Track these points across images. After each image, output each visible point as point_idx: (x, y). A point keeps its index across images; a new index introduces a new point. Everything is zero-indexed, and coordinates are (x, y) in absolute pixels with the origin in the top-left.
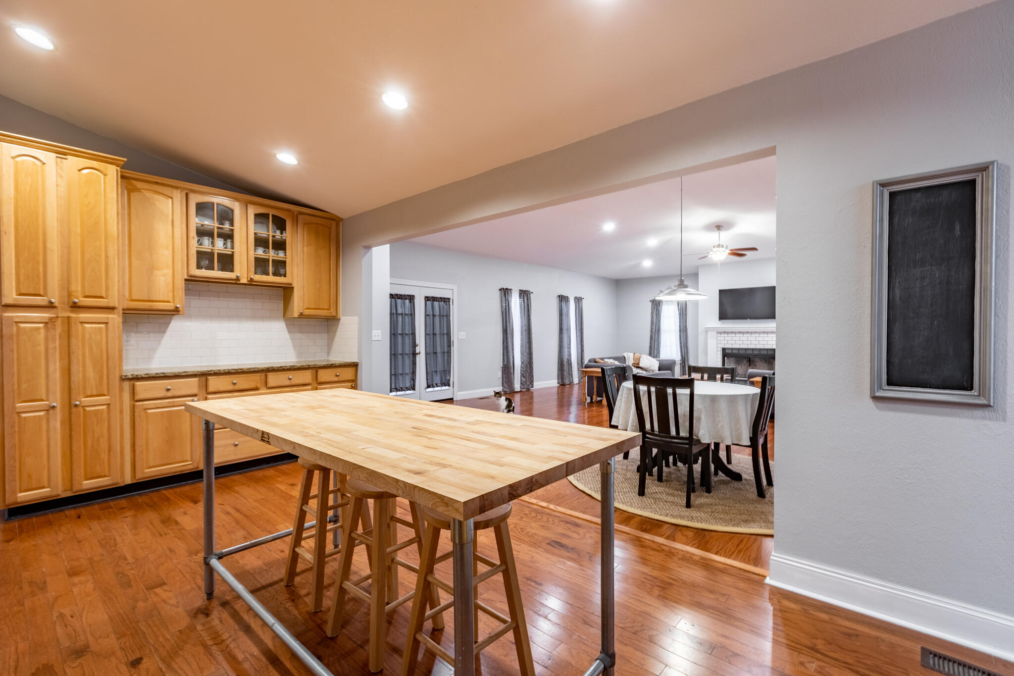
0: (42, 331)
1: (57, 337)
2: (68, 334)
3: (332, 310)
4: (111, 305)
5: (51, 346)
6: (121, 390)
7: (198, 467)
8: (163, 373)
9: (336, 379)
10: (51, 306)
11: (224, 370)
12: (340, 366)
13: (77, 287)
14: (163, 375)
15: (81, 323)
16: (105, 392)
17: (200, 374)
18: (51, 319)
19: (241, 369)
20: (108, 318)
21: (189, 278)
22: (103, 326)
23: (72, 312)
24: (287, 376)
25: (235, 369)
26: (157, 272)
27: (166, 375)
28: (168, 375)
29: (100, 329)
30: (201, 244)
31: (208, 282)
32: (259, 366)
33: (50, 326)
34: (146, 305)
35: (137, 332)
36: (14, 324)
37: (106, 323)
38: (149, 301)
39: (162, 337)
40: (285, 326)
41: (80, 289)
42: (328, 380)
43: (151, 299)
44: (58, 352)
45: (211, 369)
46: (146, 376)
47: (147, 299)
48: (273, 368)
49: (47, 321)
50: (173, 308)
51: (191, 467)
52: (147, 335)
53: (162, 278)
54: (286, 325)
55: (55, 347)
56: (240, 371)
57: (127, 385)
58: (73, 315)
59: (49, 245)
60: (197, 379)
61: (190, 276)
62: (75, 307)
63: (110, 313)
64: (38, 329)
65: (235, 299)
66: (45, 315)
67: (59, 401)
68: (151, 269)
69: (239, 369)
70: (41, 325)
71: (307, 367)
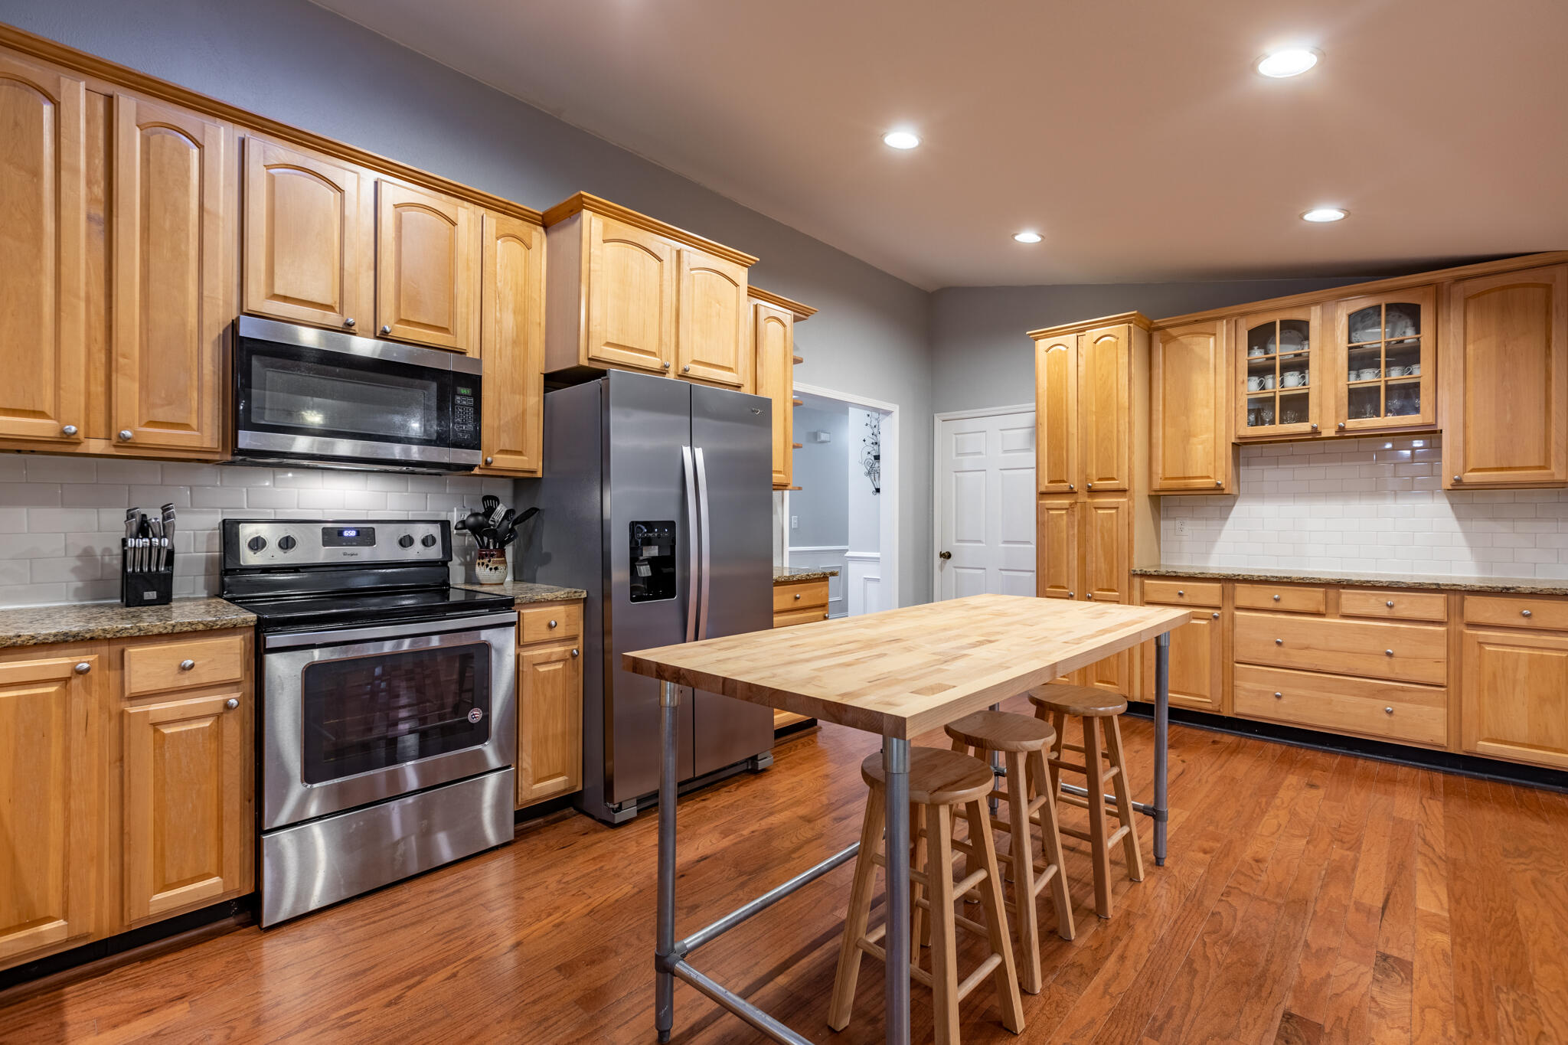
0: (1065, 517)
1: (1076, 523)
2: (1084, 522)
3: (1553, 469)
4: (1121, 487)
5: (1071, 533)
6: (1130, 587)
7: (1219, 711)
8: (1175, 572)
9: (1523, 622)
10: (1071, 492)
11: (1259, 576)
12: (1531, 593)
13: (1093, 472)
14: (1174, 575)
15: (1095, 508)
16: (1115, 588)
17: (1222, 579)
18: (1071, 504)
19: (1287, 578)
20: (1118, 502)
21: (1238, 441)
22: (1114, 511)
23: (1089, 497)
24: (1384, 600)
25: (1277, 577)
26: (1194, 440)
27: (1179, 574)
28: (1181, 575)
29: (1111, 514)
30: (1263, 388)
31: (1290, 441)
32: (1322, 577)
33: (1070, 512)
34: (1181, 484)
35: (1192, 518)
36: (1046, 511)
37: (1117, 508)
38: (1185, 478)
39: (1223, 526)
40: (1448, 506)
41: (1094, 472)
42: (1492, 621)
43: (1187, 476)
44: (1076, 539)
45: (1239, 573)
46: (1156, 573)
47: (1181, 475)
48: (1350, 583)
49: (1067, 507)
50: (1213, 486)
51: (1210, 707)
52: (1205, 522)
53: (1200, 447)
54: (1452, 505)
55: (1074, 534)
56: (1285, 580)
57: (1137, 581)
58: (1089, 500)
59: (1070, 429)
60: (1219, 585)
61: (1240, 438)
62: (1092, 492)
63: (1121, 497)
64: (1062, 514)
65: (1340, 464)
66: (1065, 502)
67: (1076, 591)
68: (1187, 436)
69: (1284, 577)
70: (1064, 512)
71: (1434, 587)
